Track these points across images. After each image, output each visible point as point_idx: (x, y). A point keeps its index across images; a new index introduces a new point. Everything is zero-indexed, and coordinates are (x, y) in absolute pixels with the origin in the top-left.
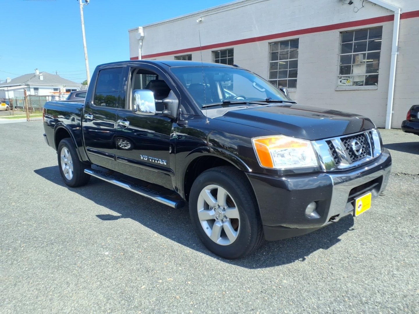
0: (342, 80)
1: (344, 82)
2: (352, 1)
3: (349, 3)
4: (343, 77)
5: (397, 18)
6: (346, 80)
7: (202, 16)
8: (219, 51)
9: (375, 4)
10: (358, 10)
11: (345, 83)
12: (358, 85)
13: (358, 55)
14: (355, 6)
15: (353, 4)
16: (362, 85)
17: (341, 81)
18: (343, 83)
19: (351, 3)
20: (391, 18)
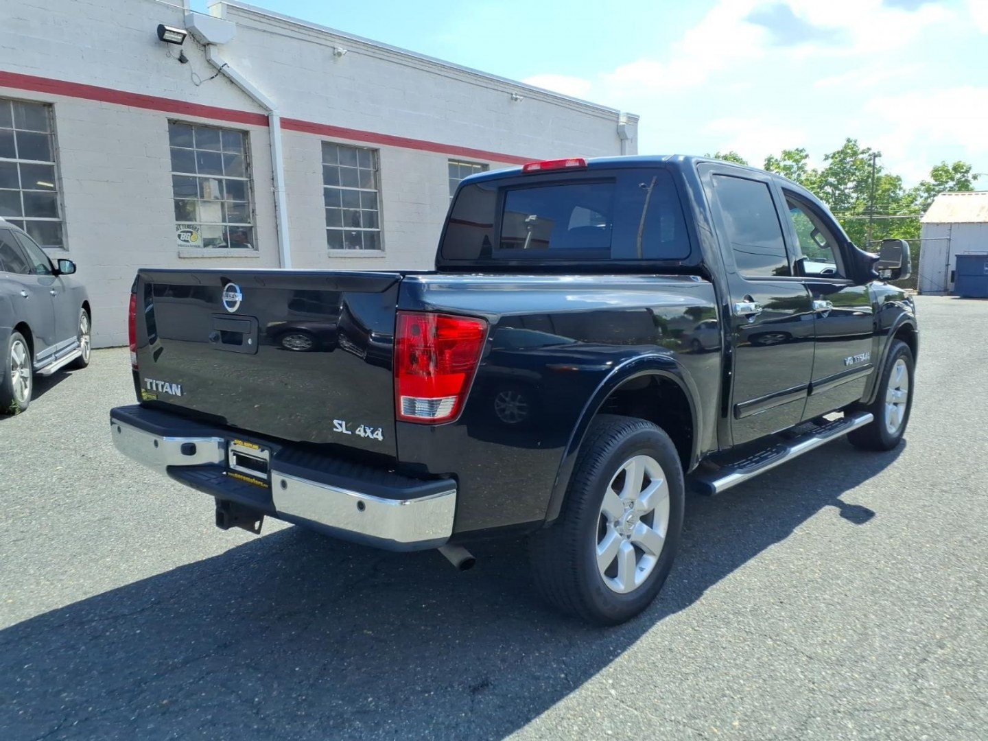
0: (182, 234)
1: (186, 239)
2: (186, 58)
3: (179, 60)
4: (183, 225)
5: (276, 123)
6: (190, 234)
9: (232, 83)
10: (201, 82)
11: (188, 241)
12: (218, 246)
13: (207, 179)
14: (194, 72)
15: (187, 63)
16: (227, 247)
17: (179, 236)
18: (185, 241)
19: (182, 60)
20: (265, 121)
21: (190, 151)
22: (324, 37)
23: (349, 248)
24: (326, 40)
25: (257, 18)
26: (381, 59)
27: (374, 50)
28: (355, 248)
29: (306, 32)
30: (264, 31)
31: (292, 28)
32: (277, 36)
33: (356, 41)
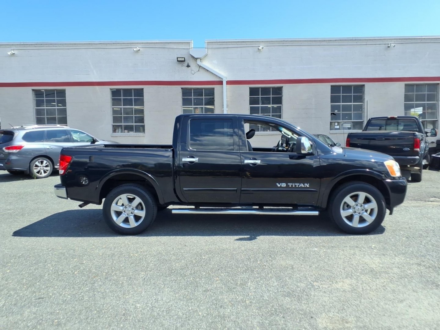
2: (190, 65)
3: (187, 66)
5: (224, 83)
7: (15, 48)
8: (43, 91)
9: (208, 71)
10: (195, 73)
13: (197, 108)
14: (192, 69)
15: (190, 67)
19: (188, 66)
20: (221, 83)
21: (191, 98)
22: (254, 43)
23: (264, 131)
24: (255, 44)
25: (221, 44)
26: (287, 46)
27: (283, 43)
28: (267, 131)
29: (245, 43)
30: (224, 48)
31: (237, 43)
32: (230, 48)
33: (272, 41)
